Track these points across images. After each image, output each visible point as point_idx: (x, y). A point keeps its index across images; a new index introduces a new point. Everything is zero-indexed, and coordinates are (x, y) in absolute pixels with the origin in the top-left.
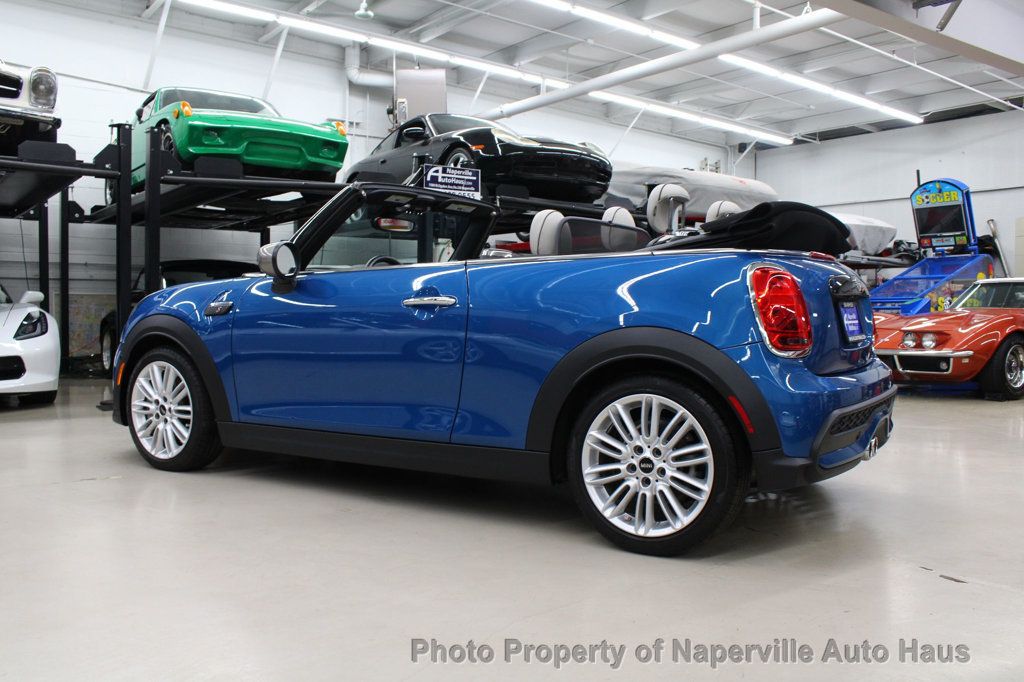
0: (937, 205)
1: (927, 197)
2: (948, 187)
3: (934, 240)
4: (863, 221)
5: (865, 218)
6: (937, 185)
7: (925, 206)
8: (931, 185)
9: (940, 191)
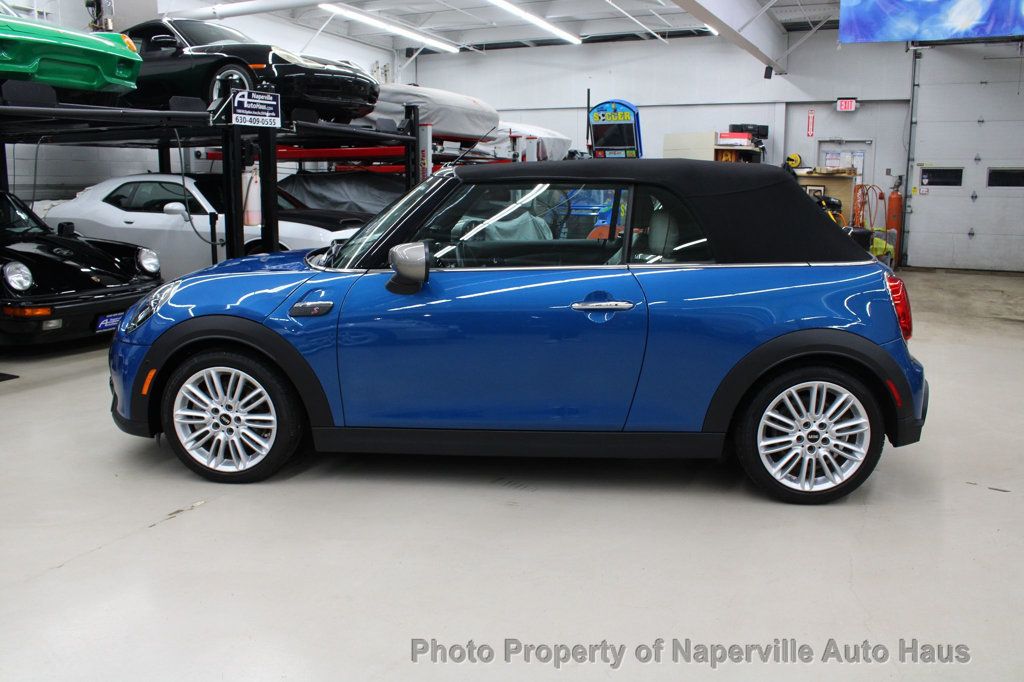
0: (612, 123)
1: (603, 115)
2: (622, 108)
3: (607, 153)
4: (549, 134)
5: (553, 132)
6: (613, 106)
7: (601, 122)
8: (607, 105)
9: (615, 111)
